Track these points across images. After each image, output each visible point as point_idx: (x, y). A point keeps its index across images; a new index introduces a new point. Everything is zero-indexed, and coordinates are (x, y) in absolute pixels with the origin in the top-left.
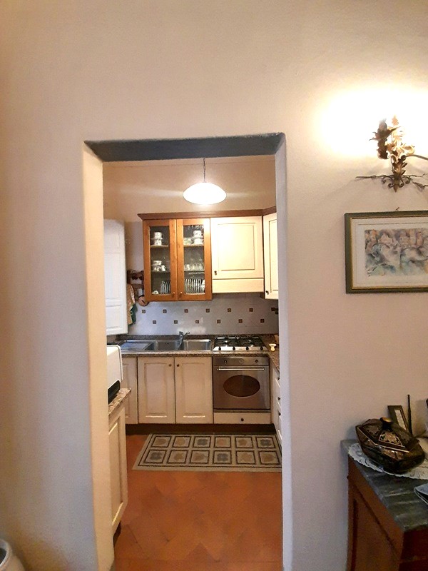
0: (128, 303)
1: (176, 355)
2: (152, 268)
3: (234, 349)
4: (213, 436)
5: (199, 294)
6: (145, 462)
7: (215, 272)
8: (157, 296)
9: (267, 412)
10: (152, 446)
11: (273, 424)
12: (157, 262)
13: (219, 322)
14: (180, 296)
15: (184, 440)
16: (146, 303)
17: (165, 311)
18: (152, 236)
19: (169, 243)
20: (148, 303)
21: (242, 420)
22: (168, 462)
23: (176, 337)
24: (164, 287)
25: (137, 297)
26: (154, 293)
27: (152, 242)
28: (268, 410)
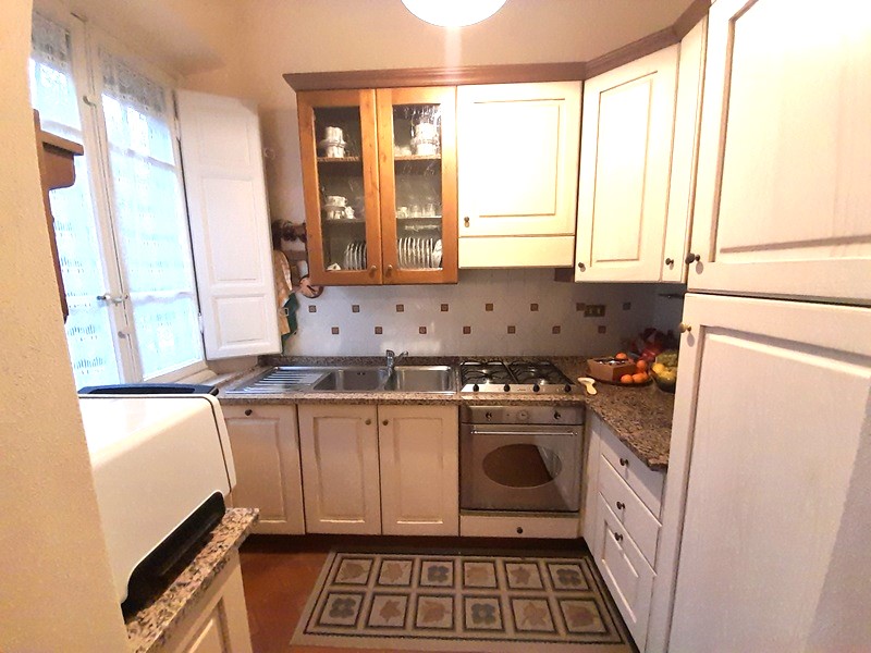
0: (278, 292)
1: (382, 402)
2: (324, 213)
3: (507, 389)
4: (459, 559)
5: (429, 270)
6: (318, 623)
7: (467, 220)
8: (336, 274)
9: (572, 516)
10: (334, 583)
11: (582, 538)
12: (336, 198)
13: (467, 330)
14: (388, 273)
15: (400, 570)
16: (317, 291)
17: (356, 309)
18: (321, 135)
19: (360, 151)
20: (321, 290)
21: (520, 531)
22: (367, 625)
23: (381, 361)
24: (351, 256)
25: (296, 278)
26: (331, 268)
27: (322, 151)
28: (575, 511)
